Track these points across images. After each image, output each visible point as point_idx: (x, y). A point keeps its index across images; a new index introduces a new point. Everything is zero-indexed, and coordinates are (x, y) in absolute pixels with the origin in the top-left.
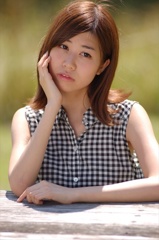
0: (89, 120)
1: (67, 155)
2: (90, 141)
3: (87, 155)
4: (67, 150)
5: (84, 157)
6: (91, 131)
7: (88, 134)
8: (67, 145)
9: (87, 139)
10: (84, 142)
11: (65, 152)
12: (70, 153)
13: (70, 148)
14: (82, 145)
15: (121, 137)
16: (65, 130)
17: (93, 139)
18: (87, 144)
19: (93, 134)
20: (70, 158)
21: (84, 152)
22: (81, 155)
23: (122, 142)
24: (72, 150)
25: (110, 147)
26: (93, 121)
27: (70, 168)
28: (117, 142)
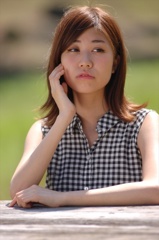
0: (102, 127)
1: (80, 164)
2: (103, 150)
3: (99, 163)
4: (80, 159)
5: (96, 166)
6: (104, 139)
7: (101, 142)
8: (81, 154)
9: (100, 147)
10: (97, 150)
11: (77, 161)
12: (83, 162)
13: (83, 157)
14: (95, 153)
15: (134, 145)
16: (79, 138)
17: (106, 147)
18: (100, 153)
19: (107, 142)
20: (82, 166)
21: (96, 161)
22: (94, 163)
23: (134, 150)
24: (85, 159)
25: (122, 154)
26: (107, 128)
27: (81, 177)
28: (130, 151)
